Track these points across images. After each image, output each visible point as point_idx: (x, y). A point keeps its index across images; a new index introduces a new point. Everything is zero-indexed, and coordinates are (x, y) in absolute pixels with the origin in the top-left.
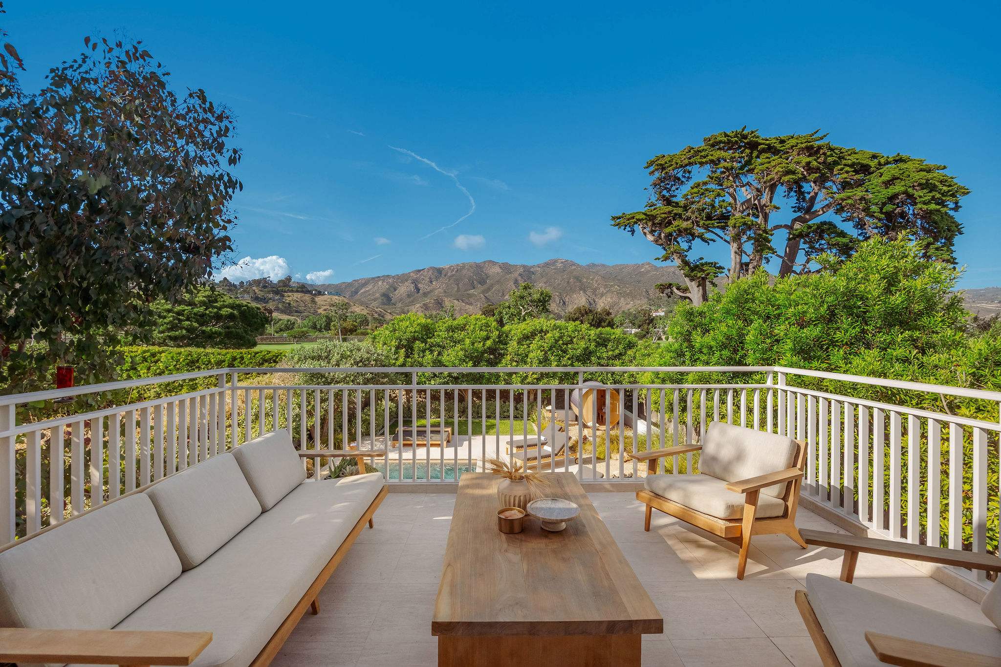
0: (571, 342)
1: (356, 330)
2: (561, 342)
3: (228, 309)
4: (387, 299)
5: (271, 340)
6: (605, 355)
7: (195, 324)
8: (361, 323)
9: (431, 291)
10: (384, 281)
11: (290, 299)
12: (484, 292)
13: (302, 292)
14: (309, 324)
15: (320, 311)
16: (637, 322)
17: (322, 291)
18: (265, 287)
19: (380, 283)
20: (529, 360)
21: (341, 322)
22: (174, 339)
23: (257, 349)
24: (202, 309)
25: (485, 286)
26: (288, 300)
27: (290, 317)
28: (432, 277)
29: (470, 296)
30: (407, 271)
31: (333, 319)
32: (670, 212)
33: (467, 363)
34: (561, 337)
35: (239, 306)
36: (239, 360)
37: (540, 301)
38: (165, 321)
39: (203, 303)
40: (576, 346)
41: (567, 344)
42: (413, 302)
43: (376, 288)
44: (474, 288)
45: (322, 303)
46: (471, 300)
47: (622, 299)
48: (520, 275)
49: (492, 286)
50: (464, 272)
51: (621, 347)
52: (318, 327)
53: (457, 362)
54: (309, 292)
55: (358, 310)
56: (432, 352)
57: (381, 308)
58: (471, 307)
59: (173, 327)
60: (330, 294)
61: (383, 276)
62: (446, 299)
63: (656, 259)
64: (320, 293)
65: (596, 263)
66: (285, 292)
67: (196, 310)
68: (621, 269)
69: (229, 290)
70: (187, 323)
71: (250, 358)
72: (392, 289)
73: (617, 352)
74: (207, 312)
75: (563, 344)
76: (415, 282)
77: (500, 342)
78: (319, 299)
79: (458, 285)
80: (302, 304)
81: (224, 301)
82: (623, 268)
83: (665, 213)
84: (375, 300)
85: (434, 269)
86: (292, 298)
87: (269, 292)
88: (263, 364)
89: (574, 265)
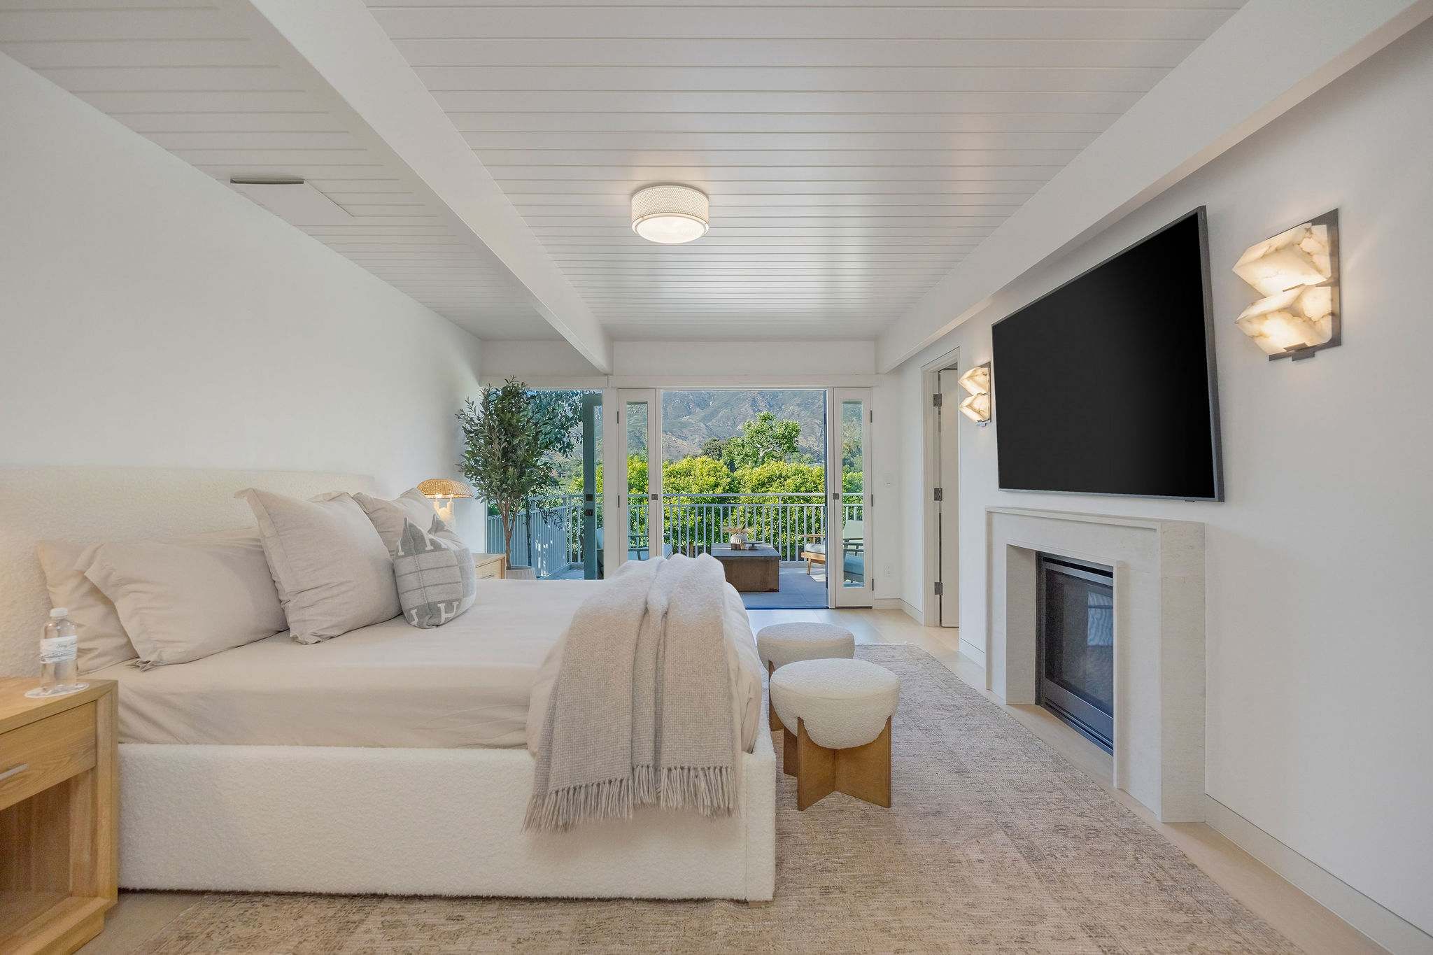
12: (705, 419)
25: (707, 411)
29: (684, 425)
37: (784, 437)
44: (690, 413)
46: (685, 431)
49: (716, 411)
58: (685, 443)
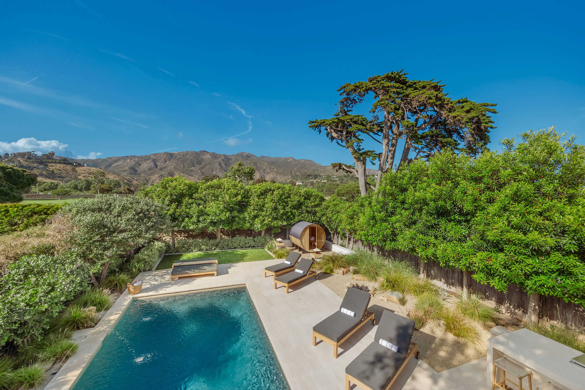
1: (111, 190)
4: (134, 170)
5: (36, 197)
8: (115, 186)
9: (165, 167)
10: (131, 159)
11: (54, 168)
12: (200, 169)
13: (64, 163)
14: (71, 186)
15: (79, 177)
17: (82, 164)
18: (29, 158)
19: (128, 161)
21: (100, 184)
23: (24, 203)
25: (201, 166)
27: (53, 181)
28: (166, 158)
29: (192, 171)
30: (148, 154)
31: (93, 182)
35: (4, 168)
37: (249, 173)
41: (287, 198)
42: (152, 173)
43: (125, 164)
44: (194, 166)
45: (82, 172)
46: (192, 173)
48: (223, 160)
49: (205, 165)
50: (188, 156)
52: (79, 188)
54: (71, 164)
55: (111, 177)
57: (129, 176)
60: (88, 166)
61: (130, 156)
62: (176, 172)
64: (80, 165)
65: (265, 156)
66: (49, 163)
68: (278, 160)
71: (17, 211)
72: (138, 165)
76: (154, 161)
78: (79, 169)
79: (183, 164)
80: (64, 172)
84: (125, 171)
85: (167, 153)
87: (33, 162)
88: (32, 216)
89: (253, 156)
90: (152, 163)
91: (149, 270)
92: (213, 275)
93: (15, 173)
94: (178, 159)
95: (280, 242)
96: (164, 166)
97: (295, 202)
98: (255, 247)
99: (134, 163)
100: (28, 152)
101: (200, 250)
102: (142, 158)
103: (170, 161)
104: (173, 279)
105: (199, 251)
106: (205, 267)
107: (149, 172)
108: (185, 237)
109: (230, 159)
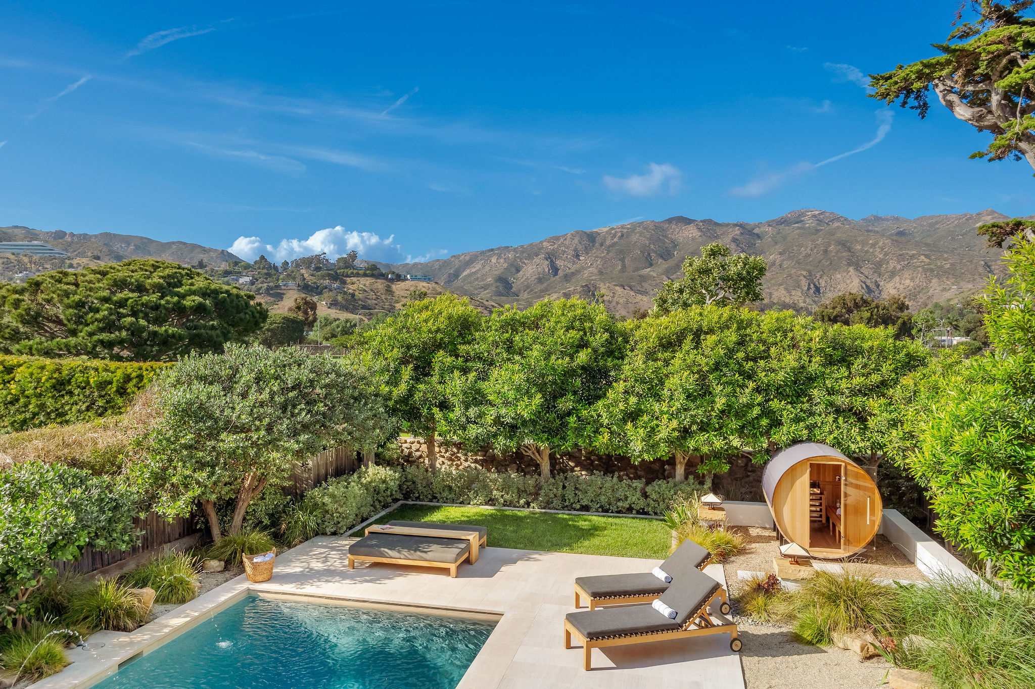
0: (766, 356)
2: (741, 355)
3: (197, 298)
4: (505, 285)
6: (844, 384)
7: (142, 322)
9: (578, 272)
10: (499, 257)
11: (355, 287)
12: (669, 272)
13: (372, 276)
15: (397, 306)
16: (962, 324)
17: (402, 274)
18: (318, 269)
19: (494, 260)
20: (666, 393)
22: (109, 345)
24: (154, 298)
25: (671, 262)
26: (350, 288)
28: (580, 247)
29: (643, 278)
32: (1012, 39)
33: (530, 397)
34: (741, 343)
35: (216, 292)
36: (134, 381)
37: (740, 277)
38: (97, 316)
39: (158, 288)
40: (774, 364)
41: (755, 360)
42: (546, 290)
43: (487, 268)
44: (651, 265)
45: (402, 293)
46: (646, 285)
47: (935, 281)
48: (734, 240)
50: (634, 238)
51: (886, 368)
53: (511, 395)
54: (382, 276)
56: (465, 371)
57: (495, 301)
58: (645, 299)
59: (109, 326)
60: (412, 279)
61: (499, 249)
62: (602, 285)
63: (973, 157)
64: (399, 278)
65: (881, 214)
66: (348, 276)
67: (145, 298)
68: (931, 225)
69: (266, 274)
70: (129, 319)
72: (513, 270)
73: (875, 378)
74: (163, 302)
75: (747, 359)
76: (551, 257)
77: (610, 353)
78: (397, 288)
79: (623, 260)
80: (372, 295)
81: (192, 284)
82: (937, 223)
83: (1000, 42)
84: (485, 288)
85: (582, 234)
86: (358, 285)
87: (323, 277)
89: (838, 219)
90: (547, 262)
91: (334, 534)
92: (445, 571)
93: (232, 301)
94: (610, 246)
95: (713, 507)
96: (574, 268)
97: (781, 375)
98: (647, 513)
99: (505, 265)
100: (316, 256)
101: (491, 501)
102: (523, 252)
103: (587, 253)
104: (352, 565)
105: (487, 504)
106: (434, 547)
107: (540, 287)
108: (476, 461)
109: (758, 236)
